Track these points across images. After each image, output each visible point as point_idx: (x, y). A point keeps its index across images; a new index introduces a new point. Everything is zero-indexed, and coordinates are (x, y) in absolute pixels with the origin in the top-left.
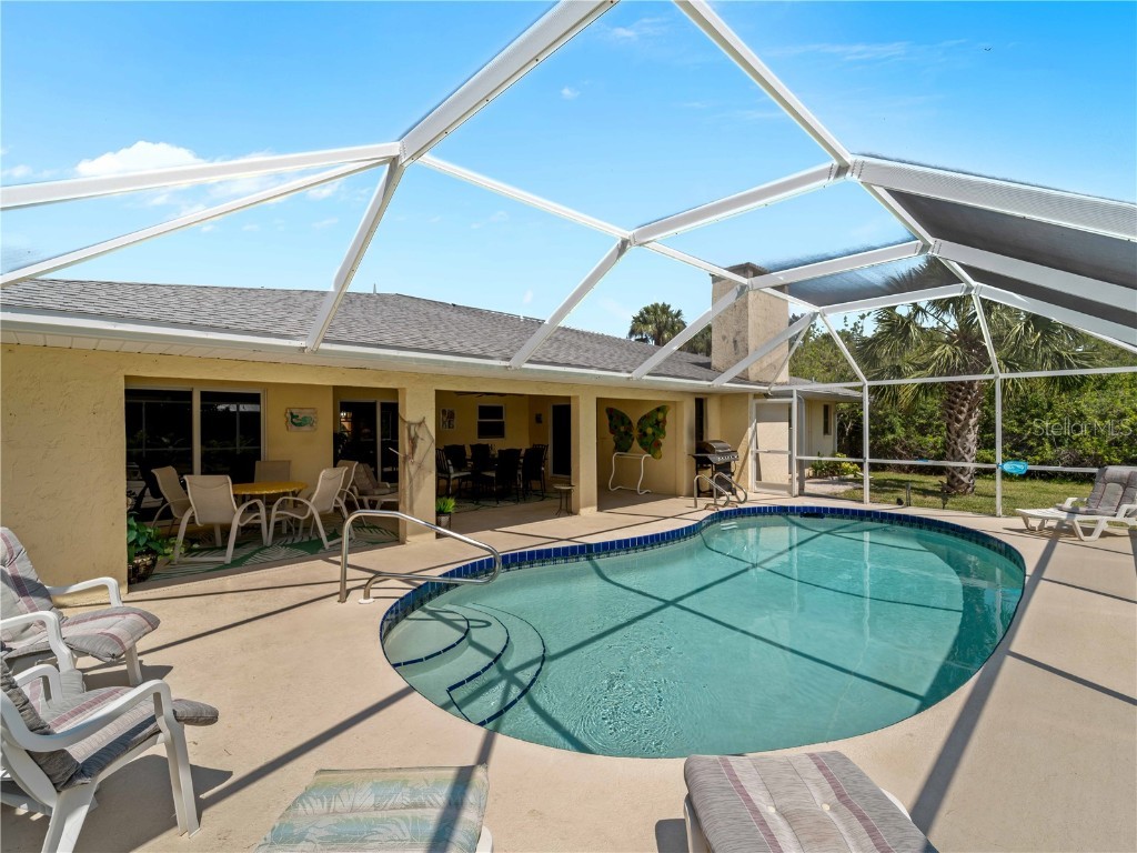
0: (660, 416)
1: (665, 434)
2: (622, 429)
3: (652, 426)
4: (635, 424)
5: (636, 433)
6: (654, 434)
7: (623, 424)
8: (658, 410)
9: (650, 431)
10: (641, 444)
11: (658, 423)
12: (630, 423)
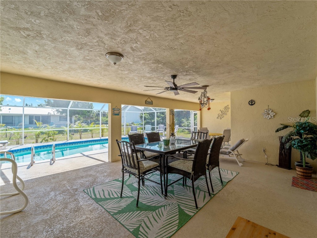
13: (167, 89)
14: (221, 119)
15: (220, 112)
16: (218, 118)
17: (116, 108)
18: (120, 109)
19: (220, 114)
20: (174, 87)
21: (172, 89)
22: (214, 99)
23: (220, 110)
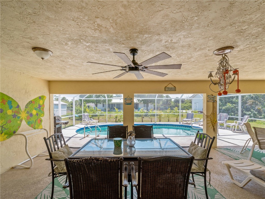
0: (41, 102)
1: (44, 114)
2: (10, 112)
3: (36, 109)
4: (22, 107)
5: (23, 115)
6: (37, 114)
7: (11, 107)
8: (40, 98)
9: (34, 112)
10: (29, 123)
11: (40, 106)
12: (18, 106)
13: (125, 70)
17: (128, 97)
18: (132, 99)
20: (133, 66)
21: (131, 69)
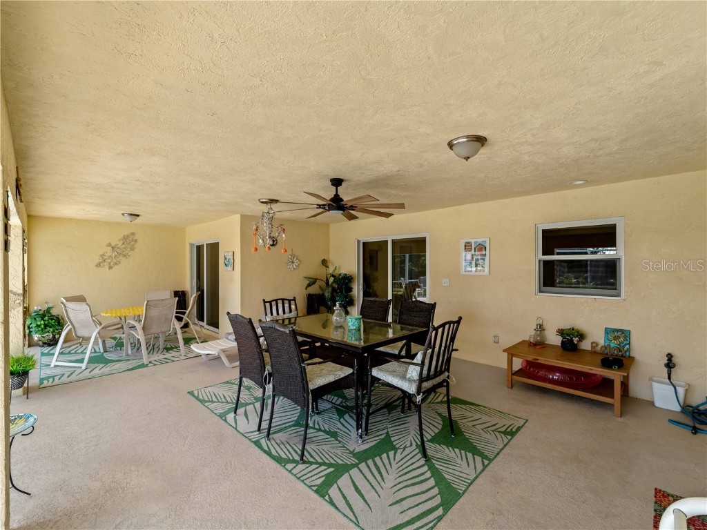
14: (110, 268)
15: (109, 249)
16: (99, 265)
19: (109, 254)
22: (138, 216)
23: (109, 245)
